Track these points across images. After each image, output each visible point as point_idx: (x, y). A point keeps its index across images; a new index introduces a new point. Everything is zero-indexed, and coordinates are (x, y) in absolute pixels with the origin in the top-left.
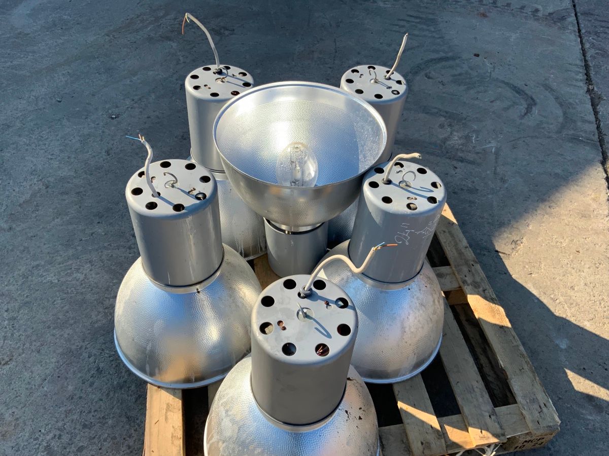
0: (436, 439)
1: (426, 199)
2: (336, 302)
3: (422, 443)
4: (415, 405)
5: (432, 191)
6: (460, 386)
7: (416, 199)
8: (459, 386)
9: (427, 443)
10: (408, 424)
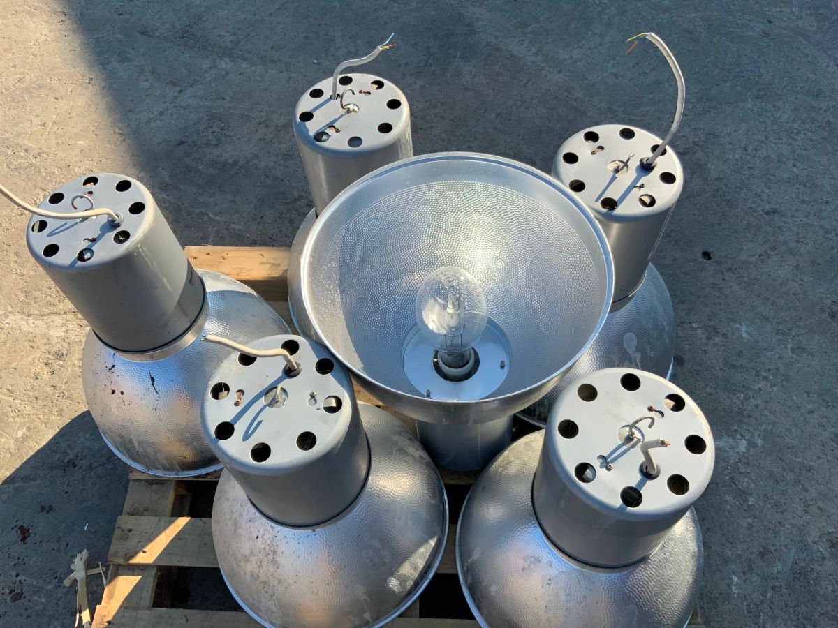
0: (126, 552)
1: (228, 420)
2: (89, 249)
3: (130, 530)
4: (180, 539)
5: (246, 437)
6: (180, 621)
7: (237, 404)
8: (181, 618)
9: (127, 538)
10: (159, 521)
